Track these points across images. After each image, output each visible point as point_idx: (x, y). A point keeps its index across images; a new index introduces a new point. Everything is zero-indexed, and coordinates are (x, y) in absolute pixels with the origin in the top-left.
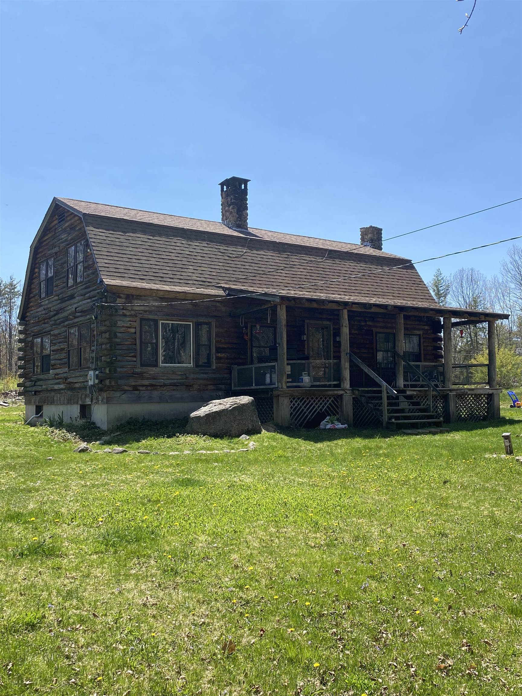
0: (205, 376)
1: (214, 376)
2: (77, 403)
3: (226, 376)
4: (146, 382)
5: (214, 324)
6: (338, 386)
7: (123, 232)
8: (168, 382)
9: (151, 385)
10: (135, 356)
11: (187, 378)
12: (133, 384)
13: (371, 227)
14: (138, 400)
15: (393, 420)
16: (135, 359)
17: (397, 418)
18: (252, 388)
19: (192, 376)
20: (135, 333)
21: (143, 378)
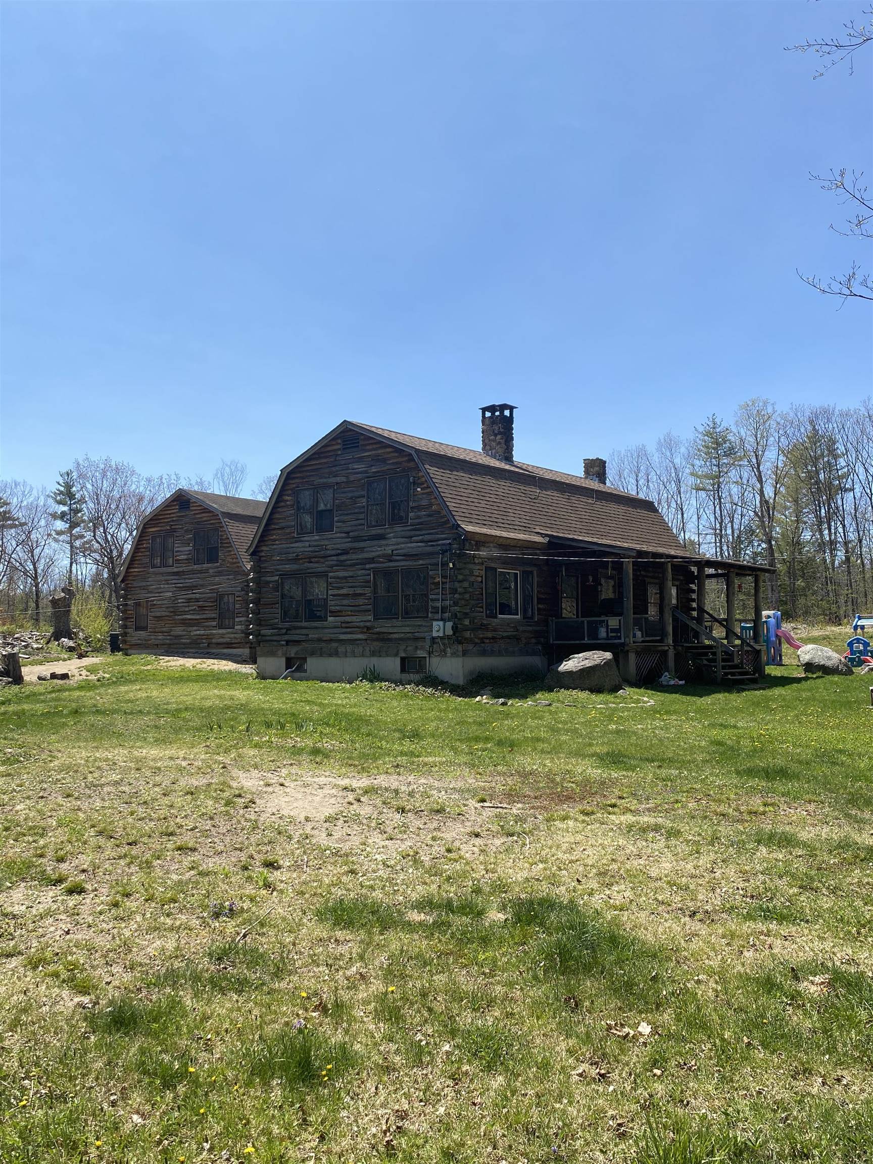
0: (530, 628)
1: (535, 628)
2: (396, 655)
3: (544, 628)
4: (490, 635)
5: (535, 573)
6: (661, 641)
7: (450, 470)
8: (505, 634)
9: (493, 638)
10: (482, 607)
11: (517, 630)
12: (481, 636)
13: (598, 459)
14: (484, 653)
15: (729, 677)
16: (481, 610)
17: (733, 674)
18: (584, 642)
19: (521, 629)
20: (482, 582)
21: (487, 629)
